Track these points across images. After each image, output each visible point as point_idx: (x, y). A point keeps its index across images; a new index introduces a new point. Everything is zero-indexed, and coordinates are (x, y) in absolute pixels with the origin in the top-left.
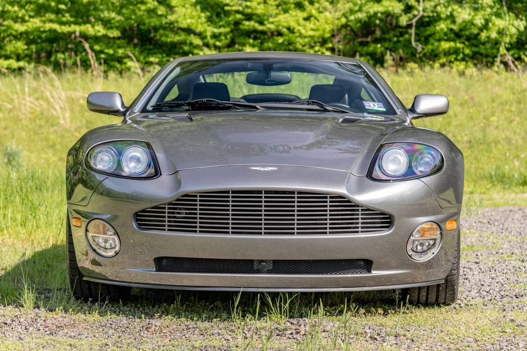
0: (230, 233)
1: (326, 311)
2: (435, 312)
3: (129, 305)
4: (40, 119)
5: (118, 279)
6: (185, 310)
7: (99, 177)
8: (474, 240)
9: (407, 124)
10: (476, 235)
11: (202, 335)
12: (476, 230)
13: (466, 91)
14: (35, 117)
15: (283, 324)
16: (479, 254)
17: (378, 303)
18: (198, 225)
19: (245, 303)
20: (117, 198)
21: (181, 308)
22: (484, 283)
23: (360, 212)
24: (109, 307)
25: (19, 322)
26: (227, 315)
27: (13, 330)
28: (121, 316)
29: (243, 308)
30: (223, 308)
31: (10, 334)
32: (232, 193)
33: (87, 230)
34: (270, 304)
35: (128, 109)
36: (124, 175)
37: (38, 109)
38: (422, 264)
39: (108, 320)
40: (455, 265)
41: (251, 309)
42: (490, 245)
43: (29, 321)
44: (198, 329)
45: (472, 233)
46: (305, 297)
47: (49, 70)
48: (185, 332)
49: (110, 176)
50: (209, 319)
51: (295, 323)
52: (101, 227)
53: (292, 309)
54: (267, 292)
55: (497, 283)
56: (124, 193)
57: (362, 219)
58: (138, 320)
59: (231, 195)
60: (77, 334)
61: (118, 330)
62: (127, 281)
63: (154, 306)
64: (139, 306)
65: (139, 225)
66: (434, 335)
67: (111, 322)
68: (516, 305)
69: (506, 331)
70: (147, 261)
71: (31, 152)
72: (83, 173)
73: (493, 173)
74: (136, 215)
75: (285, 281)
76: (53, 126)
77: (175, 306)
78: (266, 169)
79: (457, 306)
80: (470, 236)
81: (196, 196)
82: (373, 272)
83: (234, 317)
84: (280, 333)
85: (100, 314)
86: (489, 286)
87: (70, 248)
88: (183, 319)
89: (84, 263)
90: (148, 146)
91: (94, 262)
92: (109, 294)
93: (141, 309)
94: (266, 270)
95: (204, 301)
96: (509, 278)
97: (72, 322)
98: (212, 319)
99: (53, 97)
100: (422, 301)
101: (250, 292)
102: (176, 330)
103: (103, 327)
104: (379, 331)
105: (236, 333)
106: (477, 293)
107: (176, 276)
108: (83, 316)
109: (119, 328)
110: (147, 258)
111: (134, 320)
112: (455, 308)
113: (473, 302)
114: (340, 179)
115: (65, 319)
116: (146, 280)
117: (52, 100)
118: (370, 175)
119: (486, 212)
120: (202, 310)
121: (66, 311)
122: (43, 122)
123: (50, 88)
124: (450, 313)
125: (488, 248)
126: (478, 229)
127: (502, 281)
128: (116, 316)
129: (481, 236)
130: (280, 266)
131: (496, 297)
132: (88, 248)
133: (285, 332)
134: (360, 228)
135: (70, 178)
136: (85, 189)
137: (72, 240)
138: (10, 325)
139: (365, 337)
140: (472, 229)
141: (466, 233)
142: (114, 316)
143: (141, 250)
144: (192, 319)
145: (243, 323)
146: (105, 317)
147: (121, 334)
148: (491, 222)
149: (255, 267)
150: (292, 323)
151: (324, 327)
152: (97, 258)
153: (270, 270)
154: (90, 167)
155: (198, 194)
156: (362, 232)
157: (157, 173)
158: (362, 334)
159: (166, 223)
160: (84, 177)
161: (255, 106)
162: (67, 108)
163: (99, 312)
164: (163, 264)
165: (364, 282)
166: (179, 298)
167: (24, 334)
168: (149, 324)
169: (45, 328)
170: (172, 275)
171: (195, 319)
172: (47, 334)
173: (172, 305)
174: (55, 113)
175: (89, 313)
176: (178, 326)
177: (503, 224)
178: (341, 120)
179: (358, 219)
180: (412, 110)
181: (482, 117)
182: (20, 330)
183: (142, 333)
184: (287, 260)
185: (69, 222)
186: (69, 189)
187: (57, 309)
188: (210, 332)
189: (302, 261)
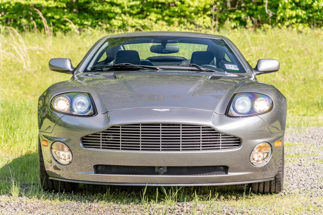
0: (141, 150)
1: (200, 197)
2: (268, 197)
3: (78, 194)
4: (10, 65)
5: (71, 179)
6: (113, 198)
7: (59, 115)
8: (300, 150)
9: (252, 79)
10: (302, 146)
11: (124, 212)
12: (303, 142)
13: (303, 45)
14: (7, 64)
15: (173, 206)
16: (302, 160)
17: (233, 192)
18: (121, 145)
19: (150, 192)
20: (70, 128)
21: (110, 196)
22: (302, 179)
23: (221, 137)
24: (65, 195)
25: (10, 205)
26: (139, 200)
27: (7, 210)
28: (73, 201)
29: (149, 195)
30: (136, 196)
31: (5, 213)
32: (141, 125)
33: (51, 148)
34: (165, 193)
35: (75, 69)
36: (75, 114)
37: (9, 58)
38: (260, 168)
39: (65, 204)
40: (281, 169)
41: (153, 196)
42: (310, 153)
43: (16, 204)
44: (121, 209)
45: (300, 144)
46: (187, 189)
47: (16, 31)
48: (113, 211)
49: (65, 115)
50: (127, 203)
51: (181, 205)
52: (60, 146)
53: (179, 196)
54: (163, 186)
55: (311, 179)
56: (74, 125)
57: (222, 141)
58: (84, 204)
59: (141, 126)
60: (46, 212)
61: (71, 210)
62: (77, 179)
63: (93, 195)
64: (84, 194)
65: (84, 145)
66: (266, 212)
67: (67, 205)
68: (320, 193)
69: (310, 209)
70: (89, 167)
71: (5, 88)
72: (48, 112)
73: (320, 102)
74: (82, 139)
75: (175, 179)
76: (19, 70)
77: (106, 195)
78: (163, 110)
79: (283, 194)
80: (298, 147)
81: (119, 127)
82: (229, 173)
83: (143, 202)
84: (172, 211)
85: (60, 200)
86: (305, 181)
87: (40, 159)
88: (112, 203)
89: (49, 168)
90: (89, 95)
91: (56, 168)
92: (65, 187)
93: (85, 197)
94: (162, 172)
95: (124, 191)
96: (318, 175)
97: (43, 205)
98: (130, 203)
99: (19, 50)
100: (261, 191)
101: (153, 187)
102: (107, 209)
103: (62, 208)
104: (232, 210)
105: (144, 211)
106: (297, 185)
107: (107, 177)
108: (50, 201)
109: (72, 208)
110: (89, 166)
111: (81, 204)
112: (281, 195)
113: (293, 191)
114: (208, 116)
115: (38, 204)
116: (88, 179)
117: (18, 52)
118: (227, 113)
119: (312, 130)
120: (123, 197)
121: (39, 198)
122: (12, 68)
123: (17, 43)
124: (278, 198)
125: (309, 155)
126: (304, 142)
127: (313, 178)
128: (70, 201)
129: (305, 147)
130: (171, 170)
131: (308, 188)
132: (52, 158)
133: (174, 211)
134: (221, 146)
135: (40, 114)
136: (50, 121)
137: (42, 154)
138: (5, 207)
139: (223, 214)
140: (300, 142)
141: (296, 145)
142: (69, 201)
143: (85, 160)
144: (117, 203)
145: (149, 205)
146: (63, 202)
147: (73, 213)
148: (313, 137)
149: (156, 171)
150: (179, 205)
151: (198, 207)
152: (57, 165)
153: (166, 172)
154: (53, 109)
155: (121, 126)
156: (222, 149)
157: (95, 113)
158: (221, 212)
159: (101, 144)
160: (49, 114)
161: (156, 68)
162: (28, 58)
163: (59, 199)
164: (99, 169)
165: (224, 180)
166: (109, 190)
167: (14, 212)
168: (91, 206)
169: (26, 209)
170: (104, 176)
171: (119, 203)
172: (28, 213)
173: (105, 194)
174: (20, 61)
175: (53, 200)
176: (109, 208)
177: (321, 138)
178: (210, 77)
179: (219, 141)
180: (256, 69)
181: (313, 62)
182: (11, 210)
183: (86, 211)
184: (175, 167)
185: (40, 142)
186: (40, 122)
187: (34, 197)
188: (128, 211)
189: (185, 167)
